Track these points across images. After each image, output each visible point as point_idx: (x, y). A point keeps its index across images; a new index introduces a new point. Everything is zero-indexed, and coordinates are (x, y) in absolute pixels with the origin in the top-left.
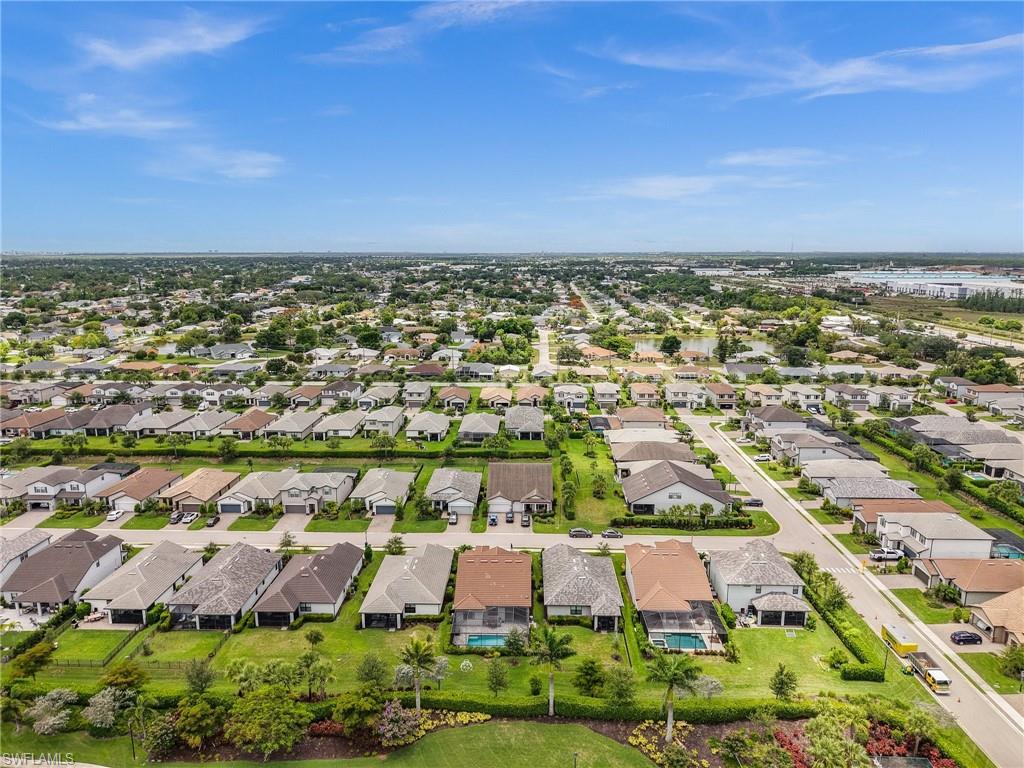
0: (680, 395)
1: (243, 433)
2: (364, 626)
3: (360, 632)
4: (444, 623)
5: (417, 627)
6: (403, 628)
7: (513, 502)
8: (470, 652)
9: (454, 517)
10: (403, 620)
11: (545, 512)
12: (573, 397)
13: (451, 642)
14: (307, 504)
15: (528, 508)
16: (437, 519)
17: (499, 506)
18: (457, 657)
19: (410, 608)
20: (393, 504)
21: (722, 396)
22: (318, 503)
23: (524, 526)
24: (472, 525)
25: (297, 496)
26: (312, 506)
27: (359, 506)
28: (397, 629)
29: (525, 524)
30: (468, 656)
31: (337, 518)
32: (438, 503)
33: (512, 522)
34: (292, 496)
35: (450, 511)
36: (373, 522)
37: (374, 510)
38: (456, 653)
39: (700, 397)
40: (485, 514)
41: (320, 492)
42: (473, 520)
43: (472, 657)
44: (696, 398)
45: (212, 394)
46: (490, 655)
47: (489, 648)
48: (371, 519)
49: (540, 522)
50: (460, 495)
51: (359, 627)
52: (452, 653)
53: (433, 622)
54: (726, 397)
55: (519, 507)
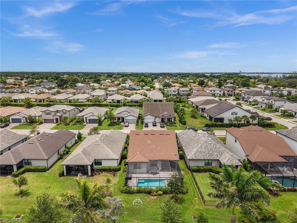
0: (213, 91)
1: (39, 100)
2: (65, 174)
3: (62, 178)
4: (121, 171)
5: (102, 174)
6: (92, 175)
7: (156, 117)
8: (139, 192)
9: (127, 123)
10: (92, 170)
11: (171, 122)
12: (172, 92)
13: (126, 184)
14: (55, 118)
15: (163, 120)
16: (118, 125)
17: (149, 119)
18: (130, 195)
19: (98, 162)
20: (98, 118)
21: (228, 91)
22: (60, 118)
23: (161, 127)
24: (136, 127)
25: (49, 114)
26: (57, 119)
27: (80, 120)
28: (88, 176)
29: (163, 126)
30: (139, 194)
31: (69, 124)
32: (119, 119)
33: (156, 126)
34: (47, 114)
35: (125, 121)
36: (86, 126)
37: (88, 121)
38: (129, 192)
39: (220, 92)
40: (142, 123)
41: (61, 113)
42: (137, 125)
43: (142, 195)
44: (218, 92)
45: (33, 91)
46: (155, 193)
47: (154, 188)
48: (86, 125)
49: (169, 126)
50: (130, 114)
51: (62, 175)
52: (126, 193)
53: (114, 171)
54: (230, 92)
55: (158, 120)
